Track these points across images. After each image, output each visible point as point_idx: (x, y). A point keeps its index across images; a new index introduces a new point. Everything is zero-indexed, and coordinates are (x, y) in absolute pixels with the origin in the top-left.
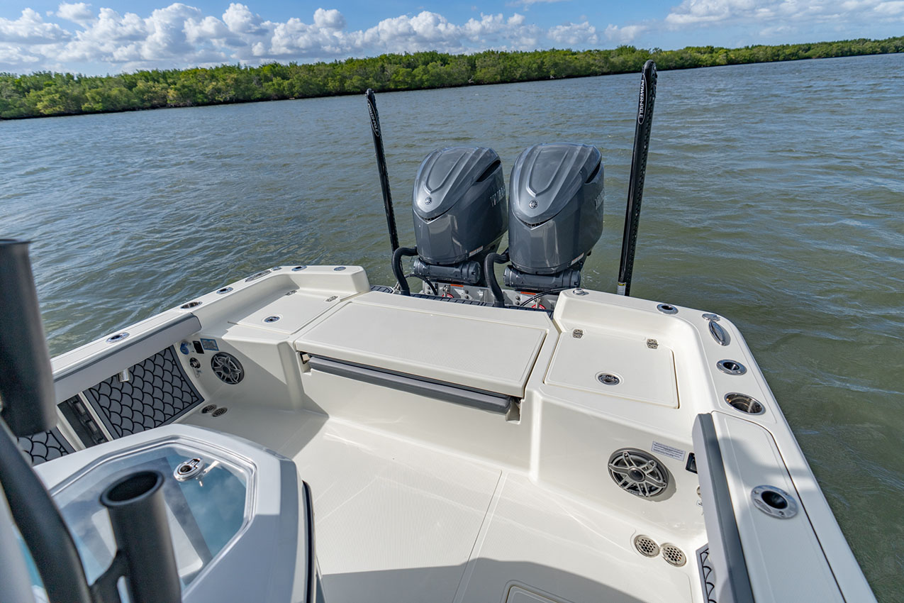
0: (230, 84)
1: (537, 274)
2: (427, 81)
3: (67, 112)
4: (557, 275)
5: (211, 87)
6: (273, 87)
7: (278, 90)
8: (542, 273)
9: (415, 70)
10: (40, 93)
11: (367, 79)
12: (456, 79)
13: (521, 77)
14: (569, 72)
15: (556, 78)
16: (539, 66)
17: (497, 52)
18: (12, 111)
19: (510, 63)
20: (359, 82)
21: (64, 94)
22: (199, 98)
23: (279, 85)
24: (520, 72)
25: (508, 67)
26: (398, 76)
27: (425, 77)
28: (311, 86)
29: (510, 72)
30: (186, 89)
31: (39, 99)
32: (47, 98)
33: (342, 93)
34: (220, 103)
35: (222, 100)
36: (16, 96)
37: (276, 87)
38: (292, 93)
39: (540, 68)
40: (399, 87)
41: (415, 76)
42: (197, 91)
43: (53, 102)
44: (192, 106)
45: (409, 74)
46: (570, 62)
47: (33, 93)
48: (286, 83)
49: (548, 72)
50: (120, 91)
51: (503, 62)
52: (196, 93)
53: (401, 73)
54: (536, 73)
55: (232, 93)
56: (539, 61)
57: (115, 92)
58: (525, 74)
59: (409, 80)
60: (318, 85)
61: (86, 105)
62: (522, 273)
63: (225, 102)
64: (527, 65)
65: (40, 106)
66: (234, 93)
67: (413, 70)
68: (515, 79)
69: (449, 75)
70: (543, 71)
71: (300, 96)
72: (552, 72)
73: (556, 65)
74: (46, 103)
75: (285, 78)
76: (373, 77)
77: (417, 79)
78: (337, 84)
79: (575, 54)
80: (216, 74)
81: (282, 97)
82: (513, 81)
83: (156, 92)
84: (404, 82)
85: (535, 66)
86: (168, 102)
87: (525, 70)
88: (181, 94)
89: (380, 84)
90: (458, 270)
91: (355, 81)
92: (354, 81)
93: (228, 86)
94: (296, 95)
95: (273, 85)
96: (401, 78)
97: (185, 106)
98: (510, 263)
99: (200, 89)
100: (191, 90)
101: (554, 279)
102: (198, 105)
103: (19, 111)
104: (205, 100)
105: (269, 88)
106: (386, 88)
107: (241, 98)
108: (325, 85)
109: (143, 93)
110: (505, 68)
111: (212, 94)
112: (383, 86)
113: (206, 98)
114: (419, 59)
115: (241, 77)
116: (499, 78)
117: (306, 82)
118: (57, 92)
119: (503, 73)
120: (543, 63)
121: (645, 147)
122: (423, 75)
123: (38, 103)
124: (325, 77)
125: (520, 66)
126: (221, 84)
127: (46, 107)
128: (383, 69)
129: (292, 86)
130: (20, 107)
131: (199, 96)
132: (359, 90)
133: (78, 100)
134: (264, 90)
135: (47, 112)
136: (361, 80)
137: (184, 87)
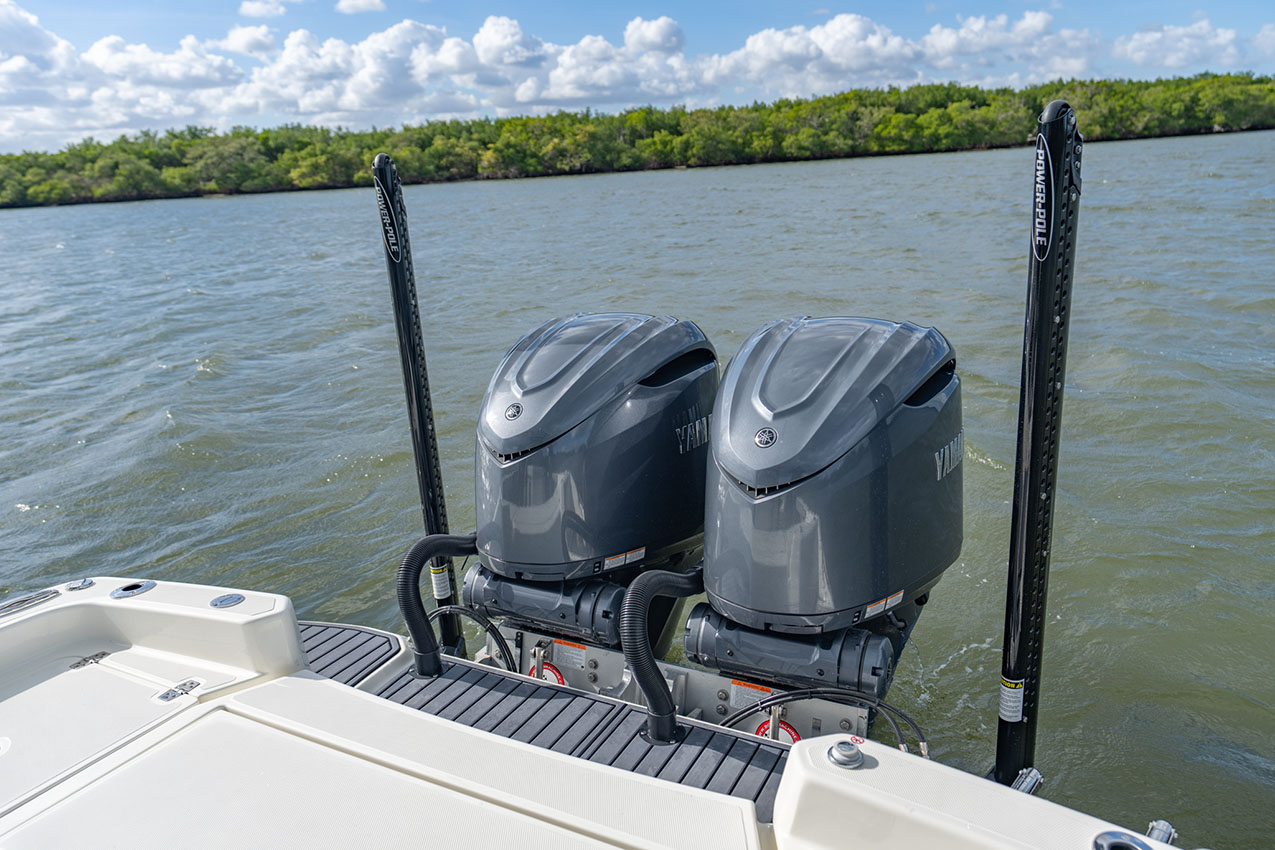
0: (582, 140)
1: (767, 631)
2: (947, 136)
3: (331, 184)
4: (825, 640)
5: (550, 147)
6: (653, 148)
7: (662, 152)
8: (782, 629)
9: (922, 117)
10: (298, 155)
11: (826, 133)
12: (1003, 134)
13: (1146, 128)
14: (1257, 117)
15: (1227, 129)
16: (1186, 107)
17: (1092, 81)
18: (256, 181)
19: (1122, 102)
20: (811, 139)
21: (333, 157)
22: (530, 165)
23: (665, 143)
24: (1146, 119)
25: (1118, 109)
26: (886, 127)
27: (943, 130)
28: (720, 146)
29: (1121, 120)
30: (511, 150)
31: (295, 163)
32: (309, 161)
33: (776, 157)
34: (562, 173)
35: (567, 168)
36: (262, 159)
37: (659, 147)
38: (685, 157)
39: (1189, 112)
40: (887, 149)
41: (921, 128)
42: (528, 152)
43: (315, 168)
44: (516, 177)
45: (910, 124)
46: (1256, 98)
47: (287, 156)
48: (678, 141)
49: (1209, 118)
50: (412, 152)
51: (1106, 100)
52: (525, 156)
53: (894, 122)
54: (1182, 121)
55: (587, 156)
56: (1187, 97)
57: (403, 153)
58: (1156, 123)
59: (907, 135)
60: (734, 143)
61: (361, 173)
62: (731, 625)
63: (572, 172)
64: (1159, 104)
65: (294, 174)
66: (589, 156)
67: (918, 116)
68: (1131, 132)
69: (993, 125)
70: (1196, 118)
71: (699, 162)
72: (1219, 118)
73: (1228, 104)
74: (304, 170)
75: (676, 131)
76: (837, 130)
77: (927, 132)
78: (770, 142)
79: (1260, 81)
80: (558, 125)
81: (666, 164)
82: (1128, 136)
83: (460, 155)
84: (899, 139)
85: (1177, 107)
86: (480, 170)
87: (1157, 115)
88: (503, 157)
89: (850, 142)
90: (570, 602)
91: (805, 136)
92: (800, 137)
93: (578, 146)
94: (692, 161)
95: (654, 143)
96: (894, 132)
97: (506, 177)
98: (702, 598)
99: (533, 150)
100: (518, 152)
101: (817, 654)
102: (528, 175)
103: (264, 182)
104: (540, 168)
105: (646, 148)
106: (860, 150)
107: (597, 165)
108: (747, 143)
109: (441, 156)
110: (1111, 111)
111: (550, 159)
112: (853, 148)
113: (540, 163)
114: (921, 98)
115: (600, 130)
116: (1097, 130)
117: (712, 138)
118: (323, 152)
119: (1105, 122)
120: (1195, 100)
121: (1057, 319)
122: (939, 125)
123: (292, 170)
124: (746, 131)
125: (1143, 108)
126: (567, 143)
127: (303, 176)
128: (854, 117)
129: (687, 146)
130: (267, 175)
131: (532, 161)
132: (808, 153)
133: (349, 166)
134: (638, 153)
135: (305, 183)
136: (813, 136)
137: (508, 145)
